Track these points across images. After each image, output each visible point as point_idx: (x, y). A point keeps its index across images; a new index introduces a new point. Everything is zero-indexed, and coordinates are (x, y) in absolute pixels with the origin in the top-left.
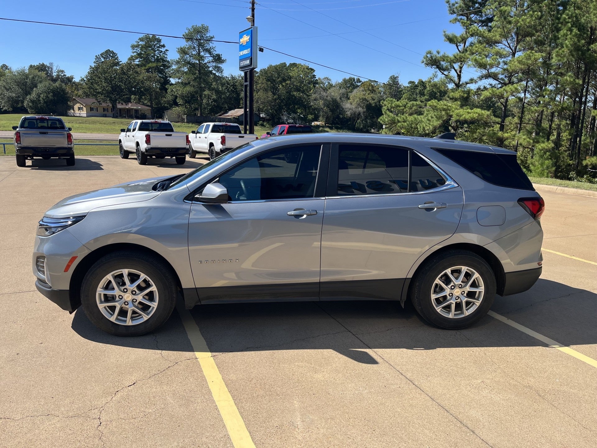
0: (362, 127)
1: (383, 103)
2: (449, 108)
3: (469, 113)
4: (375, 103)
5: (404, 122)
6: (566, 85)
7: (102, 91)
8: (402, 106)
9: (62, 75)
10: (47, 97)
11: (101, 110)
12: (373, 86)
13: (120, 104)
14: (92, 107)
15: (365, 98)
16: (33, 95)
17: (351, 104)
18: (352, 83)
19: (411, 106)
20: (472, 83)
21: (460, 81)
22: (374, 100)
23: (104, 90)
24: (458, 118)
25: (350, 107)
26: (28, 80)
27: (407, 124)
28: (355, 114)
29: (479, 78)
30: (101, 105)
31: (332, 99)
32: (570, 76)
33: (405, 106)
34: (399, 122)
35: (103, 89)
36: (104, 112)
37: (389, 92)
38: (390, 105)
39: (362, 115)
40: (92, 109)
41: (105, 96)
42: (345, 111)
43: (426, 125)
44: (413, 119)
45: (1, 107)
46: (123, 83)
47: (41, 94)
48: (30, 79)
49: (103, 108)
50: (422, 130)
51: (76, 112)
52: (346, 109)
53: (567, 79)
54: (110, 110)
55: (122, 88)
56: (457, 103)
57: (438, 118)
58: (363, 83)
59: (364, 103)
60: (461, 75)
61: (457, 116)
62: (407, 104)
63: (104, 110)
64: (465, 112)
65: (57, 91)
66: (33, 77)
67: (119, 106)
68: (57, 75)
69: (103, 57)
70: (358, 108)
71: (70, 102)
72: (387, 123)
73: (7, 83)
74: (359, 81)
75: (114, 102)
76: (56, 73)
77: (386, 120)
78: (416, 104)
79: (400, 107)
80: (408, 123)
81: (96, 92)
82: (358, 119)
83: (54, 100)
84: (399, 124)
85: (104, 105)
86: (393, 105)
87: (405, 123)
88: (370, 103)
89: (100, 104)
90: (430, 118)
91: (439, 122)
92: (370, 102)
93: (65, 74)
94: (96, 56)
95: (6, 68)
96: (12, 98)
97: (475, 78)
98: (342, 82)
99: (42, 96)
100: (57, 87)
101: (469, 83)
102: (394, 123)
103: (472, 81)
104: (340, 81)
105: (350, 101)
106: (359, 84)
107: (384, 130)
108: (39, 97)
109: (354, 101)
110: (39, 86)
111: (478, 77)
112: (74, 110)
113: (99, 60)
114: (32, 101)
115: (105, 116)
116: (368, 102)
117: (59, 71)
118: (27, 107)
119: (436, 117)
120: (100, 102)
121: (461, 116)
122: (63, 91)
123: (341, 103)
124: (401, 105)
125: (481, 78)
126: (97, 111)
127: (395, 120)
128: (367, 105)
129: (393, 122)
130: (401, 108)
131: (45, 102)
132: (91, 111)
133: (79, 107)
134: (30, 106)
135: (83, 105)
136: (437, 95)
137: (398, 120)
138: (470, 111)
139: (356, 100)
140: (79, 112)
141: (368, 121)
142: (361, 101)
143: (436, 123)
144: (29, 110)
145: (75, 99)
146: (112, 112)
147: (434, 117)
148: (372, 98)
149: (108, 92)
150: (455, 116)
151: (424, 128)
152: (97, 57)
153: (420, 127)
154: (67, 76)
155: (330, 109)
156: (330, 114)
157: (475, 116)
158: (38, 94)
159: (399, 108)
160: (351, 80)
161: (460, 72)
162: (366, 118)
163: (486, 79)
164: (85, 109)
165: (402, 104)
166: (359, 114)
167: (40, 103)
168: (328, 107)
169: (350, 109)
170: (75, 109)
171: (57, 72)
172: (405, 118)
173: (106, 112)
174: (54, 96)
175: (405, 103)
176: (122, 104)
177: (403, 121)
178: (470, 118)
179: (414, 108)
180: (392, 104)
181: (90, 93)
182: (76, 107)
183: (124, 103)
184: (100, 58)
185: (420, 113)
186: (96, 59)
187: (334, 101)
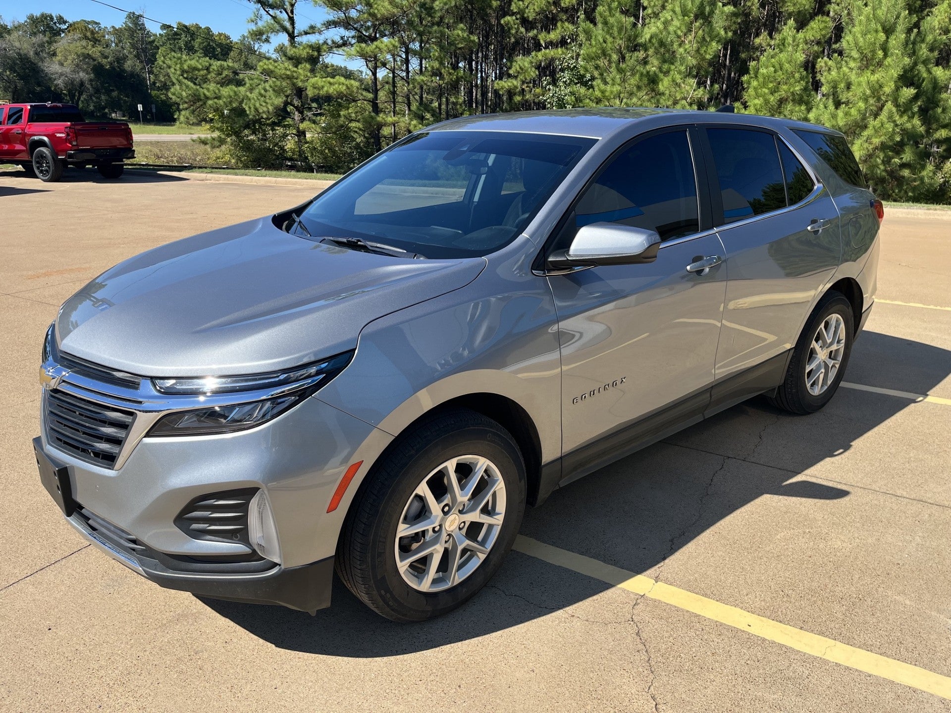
0: (92, 108)
1: (164, 62)
2: (295, 74)
3: (330, 83)
4: (111, 64)
5: (216, 98)
6: (458, 43)
8: (202, 69)
12: (93, 33)
15: (88, 54)
17: (62, 64)
18: (48, 24)
19: (218, 70)
20: (314, 33)
21: (294, 28)
22: (106, 57)
24: (316, 92)
25: (60, 71)
27: (224, 102)
28: (72, 83)
29: (325, 24)
31: (19, 54)
32: (462, 29)
33: (208, 69)
34: (207, 98)
37: (130, 43)
38: (178, 66)
39: (89, 86)
42: (50, 79)
43: (261, 105)
44: (232, 94)
50: (253, 113)
52: (52, 74)
53: (458, 33)
56: (305, 66)
57: (278, 91)
58: (71, 25)
59: (88, 63)
60: (293, 17)
61: (315, 88)
62: (210, 65)
64: (324, 82)
70: (78, 73)
72: (187, 101)
74: (61, 20)
77: (184, 94)
78: (228, 66)
79: (199, 70)
80: (225, 100)
82: (81, 94)
84: (210, 102)
86: (186, 67)
87: (221, 101)
88: (99, 63)
90: (263, 92)
91: (280, 100)
92: (100, 60)
97: (319, 25)
98: (26, 22)
101: (309, 34)
102: (199, 100)
103: (312, 30)
104: (22, 19)
105: (58, 58)
106: (64, 27)
107: (183, 113)
109: (66, 59)
111: (323, 23)
116: (94, 60)
119: (274, 90)
121: (319, 89)
123: (40, 64)
124: (200, 67)
125: (330, 24)
127: (200, 95)
128: (95, 66)
129: (197, 100)
130: (202, 73)
136: (217, 53)
137: (204, 95)
138: (332, 80)
139: (70, 58)
141: (103, 97)
142: (81, 58)
143: (277, 100)
147: (271, 89)
148: (102, 54)
150: (311, 88)
151: (256, 110)
153: (250, 108)
155: (18, 75)
156: (20, 84)
157: (343, 88)
159: (197, 72)
160: (46, 18)
161: (292, 12)
162: (97, 91)
163: (335, 27)
165: (201, 64)
166: (82, 84)
168: (12, 69)
169: (61, 74)
172: (217, 91)
175: (207, 64)
177: (214, 95)
178: (335, 93)
179: (225, 73)
180: (181, 64)
185: (240, 83)
187: (24, 59)
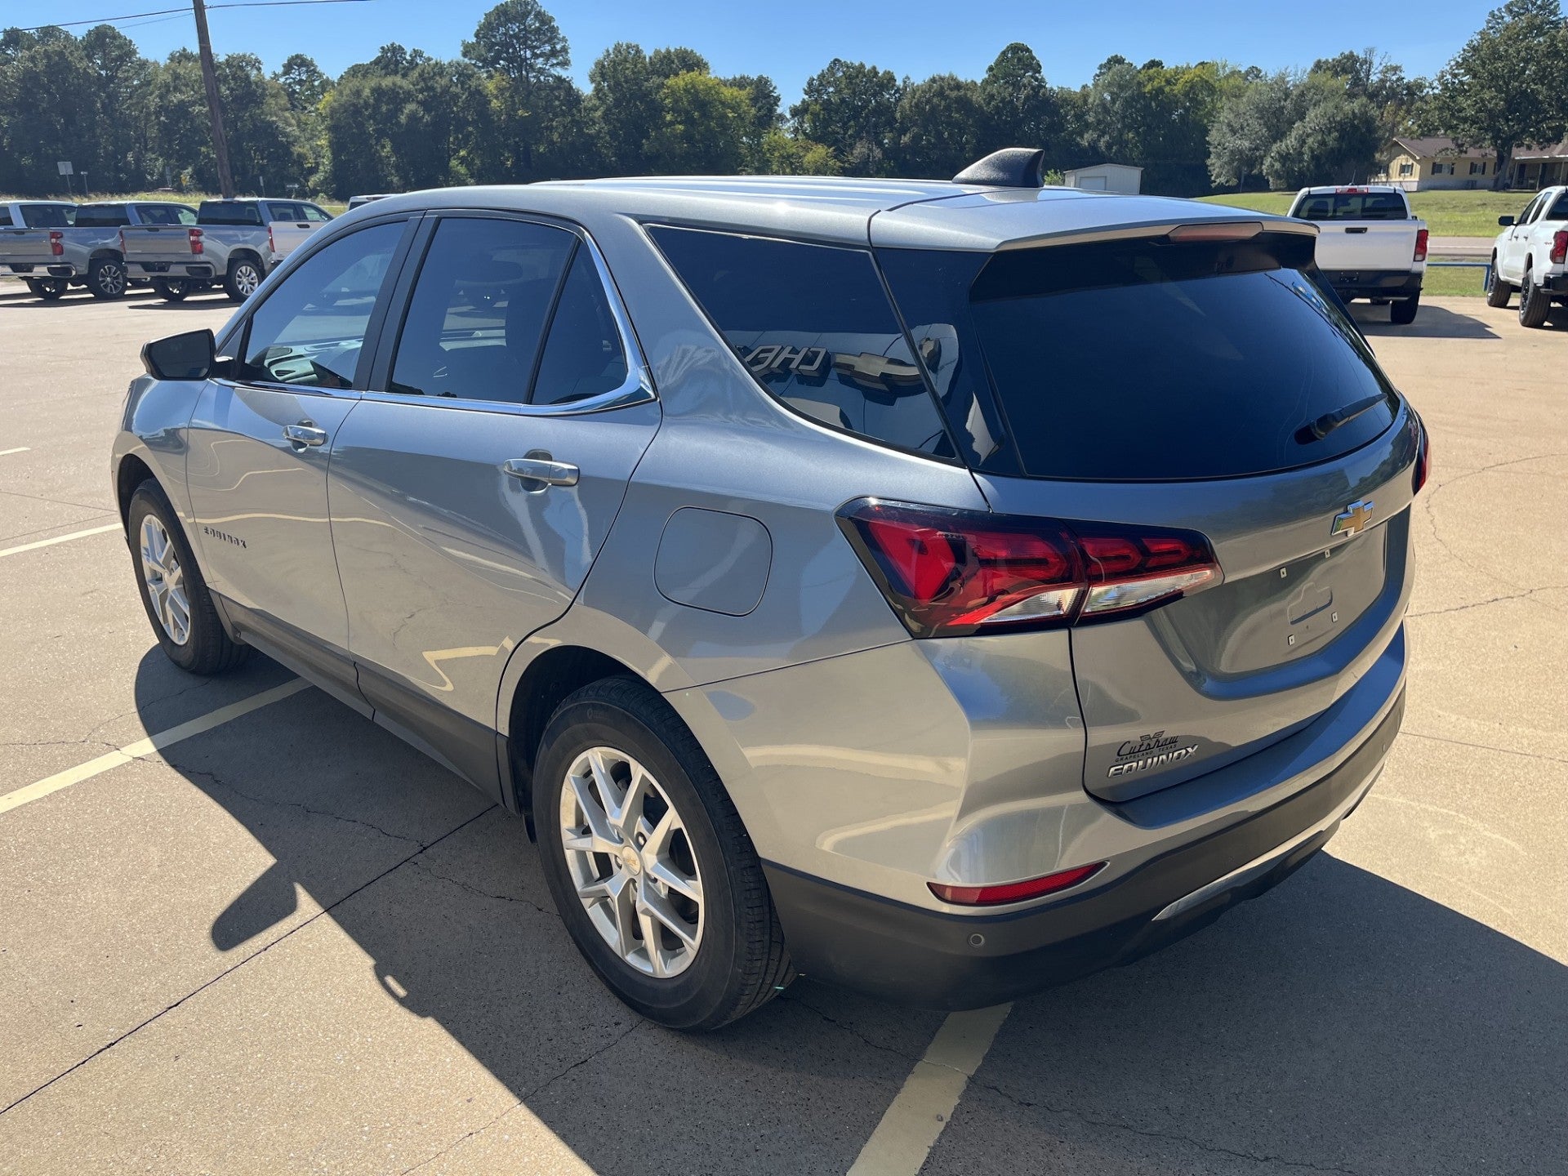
7: (1477, 112)
9: (1394, 78)
10: (1323, 143)
11: (1462, 171)
13: (1524, 148)
14: (1438, 161)
16: (1291, 141)
23: (1482, 111)
26: (1288, 101)
30: (1463, 155)
35: (1480, 108)
36: (1471, 173)
40: (1436, 168)
41: (1480, 129)
45: (1213, 178)
46: (1543, 84)
47: (1308, 135)
48: (1292, 99)
49: (1472, 164)
51: (1393, 180)
54: (1490, 168)
55: (1540, 97)
63: (1473, 168)
65: (1353, 125)
66: (1303, 92)
67: (1520, 155)
68: (1381, 80)
69: (1511, 11)
71: (1382, 152)
73: (1237, 115)
75: (1505, 145)
76: (1379, 75)
81: (1458, 118)
83: (1339, 150)
85: (1473, 153)
89: (1461, 152)
93: (1403, 75)
94: (1492, 14)
95: (1257, 76)
96: (1241, 152)
99: (1310, 140)
100: (1353, 112)
108: (1304, 142)
110: (1311, 114)
112: (1388, 175)
113: (1498, 23)
114: (1284, 158)
115: (1471, 186)
117: (1387, 69)
118: (1267, 174)
120: (1463, 145)
122: (1368, 122)
126: (1452, 173)
131: (1314, 157)
132: (1433, 173)
133: (1404, 164)
134: (1276, 171)
135: (1414, 158)
140: (1401, 179)
144: (1271, 179)
145: (1396, 144)
146: (1494, 173)
149: (1492, 116)
152: (1493, 16)
154: (1405, 81)
158: (1301, 136)
164: (1417, 168)
167: (1301, 161)
170: (1391, 171)
171: (1380, 72)
173: (1477, 176)
174: (1341, 138)
176: (1529, 148)
181: (1440, 121)
182: (1395, 166)
183: (1535, 146)
184: (1503, 17)
186: (1488, 22)
